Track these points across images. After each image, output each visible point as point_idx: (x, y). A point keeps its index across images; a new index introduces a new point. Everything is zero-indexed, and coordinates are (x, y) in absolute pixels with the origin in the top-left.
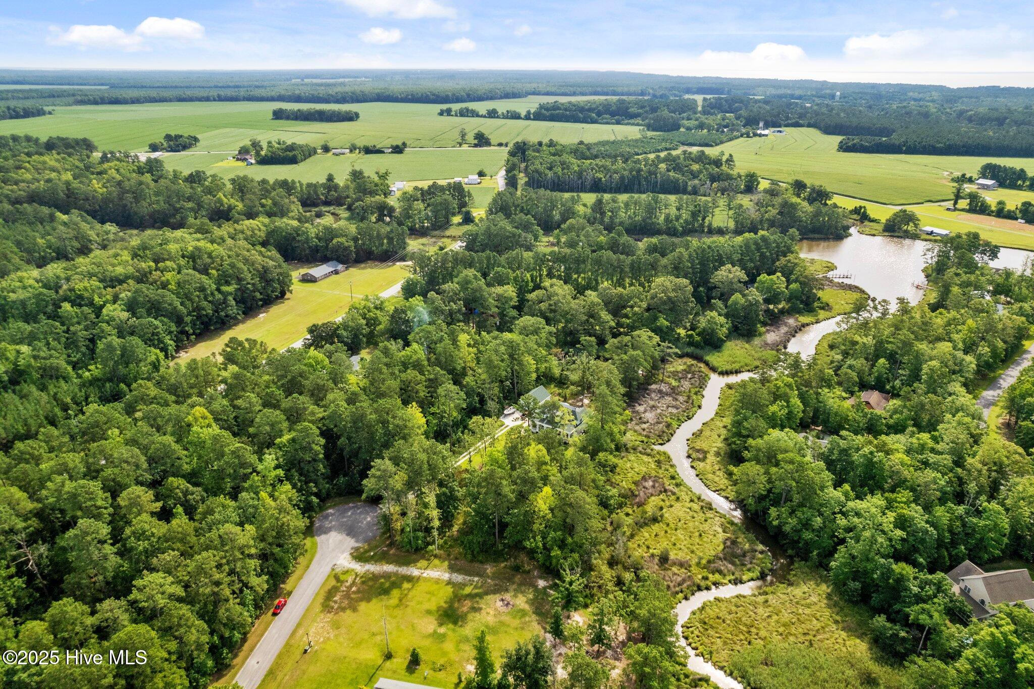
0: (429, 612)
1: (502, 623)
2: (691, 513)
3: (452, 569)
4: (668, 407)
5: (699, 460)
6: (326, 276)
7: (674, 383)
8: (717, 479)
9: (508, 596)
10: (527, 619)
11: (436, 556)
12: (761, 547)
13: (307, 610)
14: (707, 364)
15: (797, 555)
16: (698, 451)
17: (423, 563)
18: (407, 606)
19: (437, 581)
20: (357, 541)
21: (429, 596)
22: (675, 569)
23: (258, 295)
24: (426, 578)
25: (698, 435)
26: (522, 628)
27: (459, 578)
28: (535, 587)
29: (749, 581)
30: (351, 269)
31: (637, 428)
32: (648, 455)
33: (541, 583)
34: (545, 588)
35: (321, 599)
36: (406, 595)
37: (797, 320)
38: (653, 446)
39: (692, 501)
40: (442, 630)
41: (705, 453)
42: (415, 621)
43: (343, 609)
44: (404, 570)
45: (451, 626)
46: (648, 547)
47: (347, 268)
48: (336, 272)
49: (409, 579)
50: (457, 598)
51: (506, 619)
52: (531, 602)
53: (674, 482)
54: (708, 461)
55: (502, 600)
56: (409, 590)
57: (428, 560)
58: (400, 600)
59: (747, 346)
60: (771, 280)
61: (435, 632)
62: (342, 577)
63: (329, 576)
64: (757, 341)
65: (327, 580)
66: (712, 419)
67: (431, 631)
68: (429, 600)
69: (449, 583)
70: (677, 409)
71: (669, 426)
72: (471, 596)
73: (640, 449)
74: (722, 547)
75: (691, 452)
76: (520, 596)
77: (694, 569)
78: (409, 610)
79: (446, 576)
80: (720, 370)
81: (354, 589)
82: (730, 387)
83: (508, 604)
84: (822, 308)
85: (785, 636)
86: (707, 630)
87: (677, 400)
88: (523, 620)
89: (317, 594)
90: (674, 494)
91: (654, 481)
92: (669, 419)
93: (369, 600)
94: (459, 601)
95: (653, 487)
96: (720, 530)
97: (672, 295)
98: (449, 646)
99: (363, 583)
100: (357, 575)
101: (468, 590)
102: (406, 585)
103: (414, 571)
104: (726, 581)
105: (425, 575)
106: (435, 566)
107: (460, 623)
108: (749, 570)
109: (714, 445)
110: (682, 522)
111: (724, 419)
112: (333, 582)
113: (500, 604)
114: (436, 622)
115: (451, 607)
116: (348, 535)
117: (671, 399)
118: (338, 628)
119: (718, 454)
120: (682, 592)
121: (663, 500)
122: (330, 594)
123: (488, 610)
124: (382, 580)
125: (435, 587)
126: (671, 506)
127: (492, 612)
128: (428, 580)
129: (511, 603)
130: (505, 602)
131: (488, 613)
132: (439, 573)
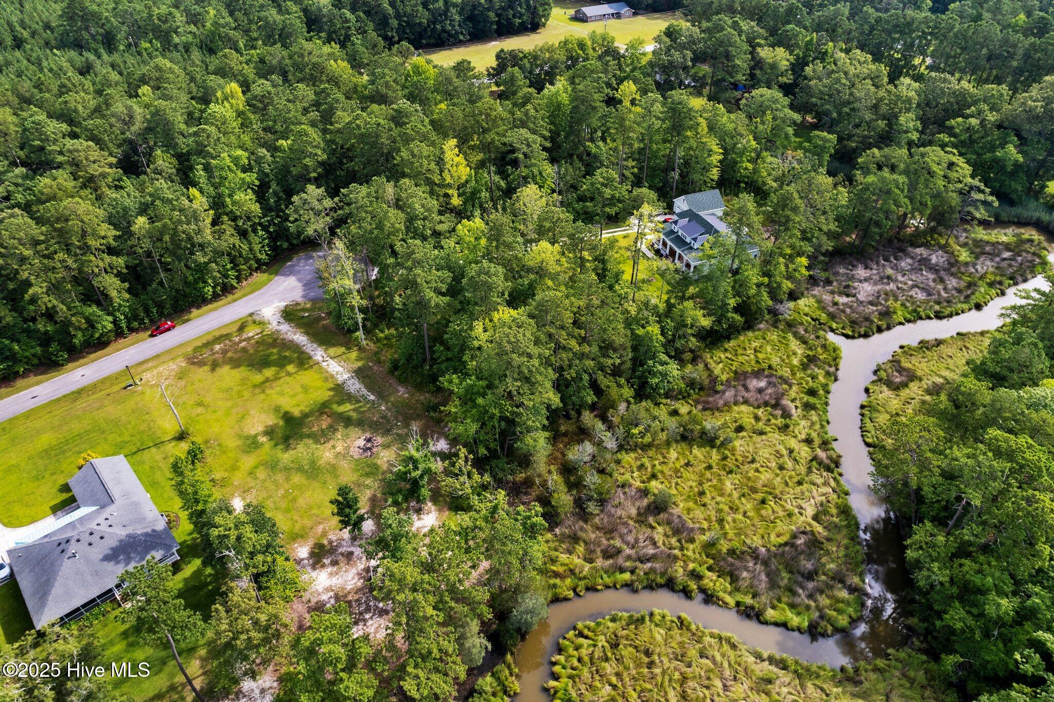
0: (277, 409)
1: (333, 468)
2: (785, 460)
3: (359, 373)
4: (914, 287)
6: (603, 17)
7: (963, 257)
10: (368, 481)
11: (359, 350)
17: (338, 350)
18: (263, 392)
19: (328, 377)
20: (304, 296)
21: (300, 390)
22: (659, 531)
23: (492, 15)
24: (321, 368)
25: (931, 346)
27: (355, 386)
29: (776, 624)
30: (640, 17)
31: (827, 298)
32: (805, 342)
33: (440, 445)
35: (203, 340)
36: (278, 379)
38: (827, 334)
39: (808, 441)
40: (263, 439)
41: (913, 378)
42: (253, 413)
44: (311, 348)
46: (654, 476)
47: (635, 14)
48: (618, 16)
49: (304, 361)
50: (322, 411)
51: (345, 466)
53: (808, 400)
54: (904, 393)
55: (369, 441)
56: (289, 374)
57: (347, 349)
58: (265, 382)
62: (249, 327)
63: (239, 319)
65: (231, 324)
66: (982, 333)
67: (253, 432)
68: (294, 396)
69: (338, 387)
70: (930, 295)
71: (889, 314)
72: (339, 417)
73: (801, 328)
75: (889, 367)
76: (396, 447)
77: (693, 550)
78: (262, 396)
79: (344, 377)
81: (243, 344)
83: (370, 449)
86: (607, 660)
87: (942, 281)
88: (363, 479)
90: (787, 417)
91: (769, 383)
92: (897, 305)
93: (237, 366)
94: (321, 415)
95: (762, 391)
96: (810, 511)
98: (248, 462)
99: (258, 342)
100: (263, 331)
101: (346, 408)
102: (292, 367)
103: (319, 354)
104: (730, 601)
105: (324, 364)
106: (347, 360)
109: (944, 373)
110: (755, 466)
112: (234, 328)
113: (361, 442)
116: (304, 285)
117: (931, 276)
118: (180, 378)
119: (935, 389)
120: (632, 572)
121: (756, 419)
123: (338, 444)
125: (318, 384)
126: (762, 433)
127: (339, 448)
128: (322, 370)
129: (374, 450)
130: (369, 445)
131: (334, 447)
132: (341, 369)
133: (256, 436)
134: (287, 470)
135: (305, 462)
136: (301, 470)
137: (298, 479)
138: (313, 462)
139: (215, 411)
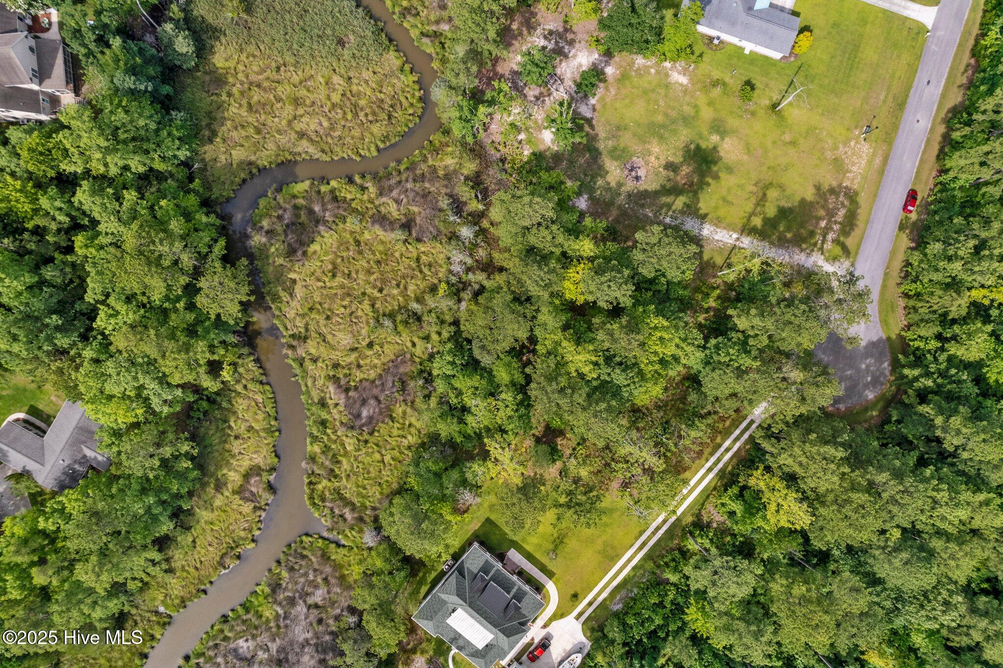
0: (730, 170)
1: (643, 141)
3: (698, 243)
9: (630, 186)
10: (610, 143)
11: (720, 271)
13: (875, 195)
18: (755, 185)
19: (718, 223)
21: (729, 198)
22: (395, 212)
24: (734, 230)
26: (618, 128)
27: (690, 225)
28: (591, 197)
33: (582, 202)
34: (579, 194)
35: (862, 213)
36: (757, 204)
40: (714, 138)
42: (745, 157)
43: (832, 191)
45: (704, 145)
49: (755, 232)
50: (694, 189)
51: (638, 148)
52: (599, 171)
55: (637, 178)
56: (752, 214)
58: (765, 195)
62: (838, 250)
63: (857, 253)
65: (858, 248)
67: (727, 139)
68: (728, 192)
69: (703, 218)
74: (312, 249)
76: (613, 184)
78: (754, 176)
79: (707, 230)
81: (823, 224)
83: (631, 170)
88: (616, 142)
89: (868, 221)
93: (803, 201)
94: (692, 184)
98: (707, 114)
99: (812, 234)
100: (821, 249)
101: (680, 202)
102: (757, 222)
103: (748, 244)
105: (735, 236)
106: (720, 250)
107: (692, 147)
112: (850, 242)
113: (641, 173)
114: (722, 154)
115: (702, 175)
118: (836, 159)
122: (849, 224)
123: (656, 165)
124: (789, 235)
125: (721, 213)
127: (652, 159)
128: (730, 227)
129: (626, 172)
130: (633, 173)
131: (657, 158)
132: (716, 237)
133: (723, 139)
134: (673, 122)
135: (667, 135)
136: (663, 126)
137: (660, 118)
138: (661, 137)
139: (774, 143)
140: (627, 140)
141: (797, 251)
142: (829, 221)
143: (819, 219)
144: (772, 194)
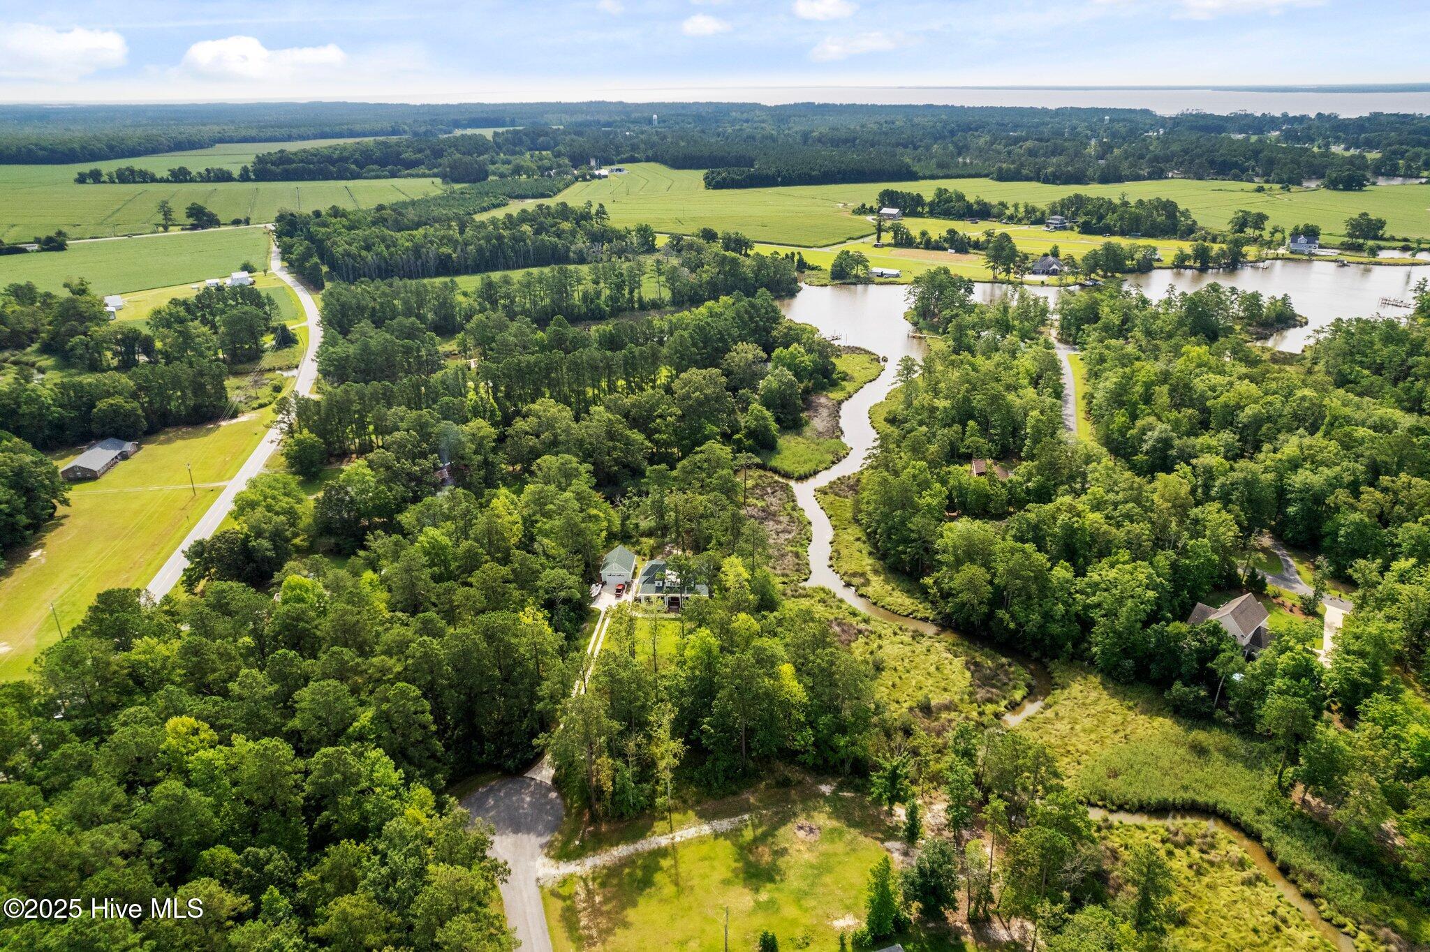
0: (726, 882)
1: (826, 855)
2: (908, 648)
3: (706, 816)
4: (778, 533)
5: (864, 585)
7: (760, 504)
8: (899, 601)
9: (802, 820)
10: (848, 837)
11: (670, 810)
12: (1004, 660)
14: (775, 471)
15: (1045, 655)
16: (854, 575)
17: (659, 826)
18: (691, 888)
19: (701, 840)
20: (540, 835)
21: (707, 863)
22: (944, 715)
24: (683, 843)
25: (836, 556)
26: (854, 850)
27: (724, 824)
28: (823, 795)
33: (826, 789)
34: (834, 792)
35: (561, 932)
36: (677, 874)
37: (828, 398)
38: (801, 585)
39: (895, 634)
40: (764, 896)
41: (863, 575)
42: (721, 901)
43: (609, 931)
44: (645, 845)
45: (769, 886)
46: (898, 702)
48: (124, 456)
49: (662, 853)
50: (745, 850)
51: (826, 847)
52: (836, 814)
53: (859, 618)
54: (873, 584)
55: (801, 828)
56: (675, 866)
57: (664, 819)
58: (677, 884)
59: (800, 439)
60: (791, 353)
61: (758, 903)
62: (564, 891)
63: (543, 898)
64: (807, 431)
65: (545, 905)
66: (836, 535)
67: (752, 903)
68: (713, 868)
69: (717, 836)
70: (790, 533)
71: (797, 555)
72: (756, 841)
73: (789, 592)
74: (968, 674)
75: (846, 578)
76: (815, 814)
77: (965, 707)
78: (699, 892)
79: (706, 829)
80: (796, 475)
81: (598, 899)
82: (823, 492)
83: (811, 829)
84: (844, 379)
85: (1101, 741)
87: (779, 522)
88: (844, 839)
89: (550, 929)
90: (871, 632)
91: (838, 625)
92: (790, 548)
93: (634, 904)
94: (750, 851)
95: (843, 631)
96: (950, 656)
97: (708, 391)
98: (790, 911)
99: (603, 885)
100: (585, 881)
101: (748, 834)
102: (665, 863)
103: (660, 841)
104: (1003, 709)
105: (678, 839)
106: (681, 823)
107: (778, 878)
108: (1015, 688)
109: (864, 563)
110: (907, 661)
111: (849, 531)
112: (559, 904)
113: (801, 834)
114: (746, 891)
115: (748, 864)
116: (516, 831)
117: (772, 523)
119: (876, 572)
121: (867, 644)
122: (569, 918)
123: (796, 847)
124: (627, 870)
125: (705, 849)
126: (880, 647)
128: (688, 843)
130: (807, 829)
131: (799, 851)
132: (693, 829)
134: (813, 885)
135: (809, 872)
136: (820, 875)
137: (827, 879)
138: (812, 867)
139: (703, 931)
140: (840, 847)
141: (608, 864)
142: (593, 905)
143: (606, 901)
144: (669, 890)
